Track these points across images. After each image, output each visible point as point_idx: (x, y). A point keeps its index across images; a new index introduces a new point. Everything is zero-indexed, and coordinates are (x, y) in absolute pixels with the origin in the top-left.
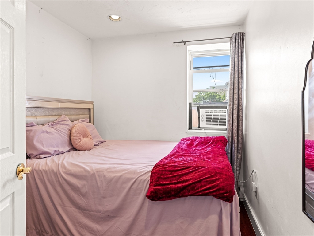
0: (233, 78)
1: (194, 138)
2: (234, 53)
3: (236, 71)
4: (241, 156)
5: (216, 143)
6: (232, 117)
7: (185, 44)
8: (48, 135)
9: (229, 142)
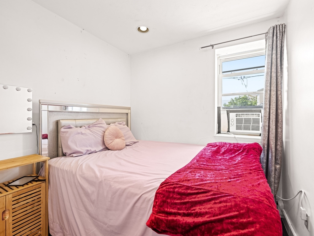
0: (269, 77)
1: (222, 144)
2: (271, 49)
3: (274, 70)
4: (280, 168)
5: (248, 152)
6: (268, 122)
7: (213, 48)
8: (82, 136)
9: (264, 150)
